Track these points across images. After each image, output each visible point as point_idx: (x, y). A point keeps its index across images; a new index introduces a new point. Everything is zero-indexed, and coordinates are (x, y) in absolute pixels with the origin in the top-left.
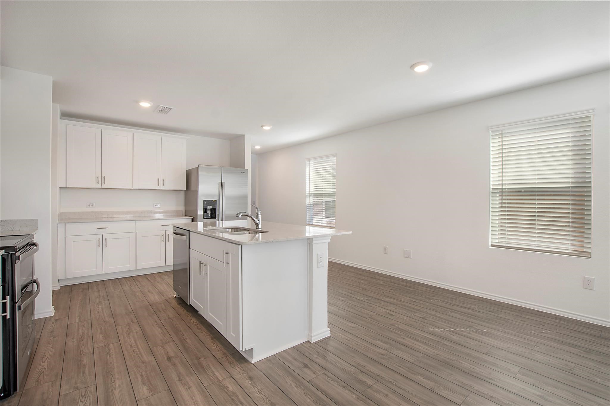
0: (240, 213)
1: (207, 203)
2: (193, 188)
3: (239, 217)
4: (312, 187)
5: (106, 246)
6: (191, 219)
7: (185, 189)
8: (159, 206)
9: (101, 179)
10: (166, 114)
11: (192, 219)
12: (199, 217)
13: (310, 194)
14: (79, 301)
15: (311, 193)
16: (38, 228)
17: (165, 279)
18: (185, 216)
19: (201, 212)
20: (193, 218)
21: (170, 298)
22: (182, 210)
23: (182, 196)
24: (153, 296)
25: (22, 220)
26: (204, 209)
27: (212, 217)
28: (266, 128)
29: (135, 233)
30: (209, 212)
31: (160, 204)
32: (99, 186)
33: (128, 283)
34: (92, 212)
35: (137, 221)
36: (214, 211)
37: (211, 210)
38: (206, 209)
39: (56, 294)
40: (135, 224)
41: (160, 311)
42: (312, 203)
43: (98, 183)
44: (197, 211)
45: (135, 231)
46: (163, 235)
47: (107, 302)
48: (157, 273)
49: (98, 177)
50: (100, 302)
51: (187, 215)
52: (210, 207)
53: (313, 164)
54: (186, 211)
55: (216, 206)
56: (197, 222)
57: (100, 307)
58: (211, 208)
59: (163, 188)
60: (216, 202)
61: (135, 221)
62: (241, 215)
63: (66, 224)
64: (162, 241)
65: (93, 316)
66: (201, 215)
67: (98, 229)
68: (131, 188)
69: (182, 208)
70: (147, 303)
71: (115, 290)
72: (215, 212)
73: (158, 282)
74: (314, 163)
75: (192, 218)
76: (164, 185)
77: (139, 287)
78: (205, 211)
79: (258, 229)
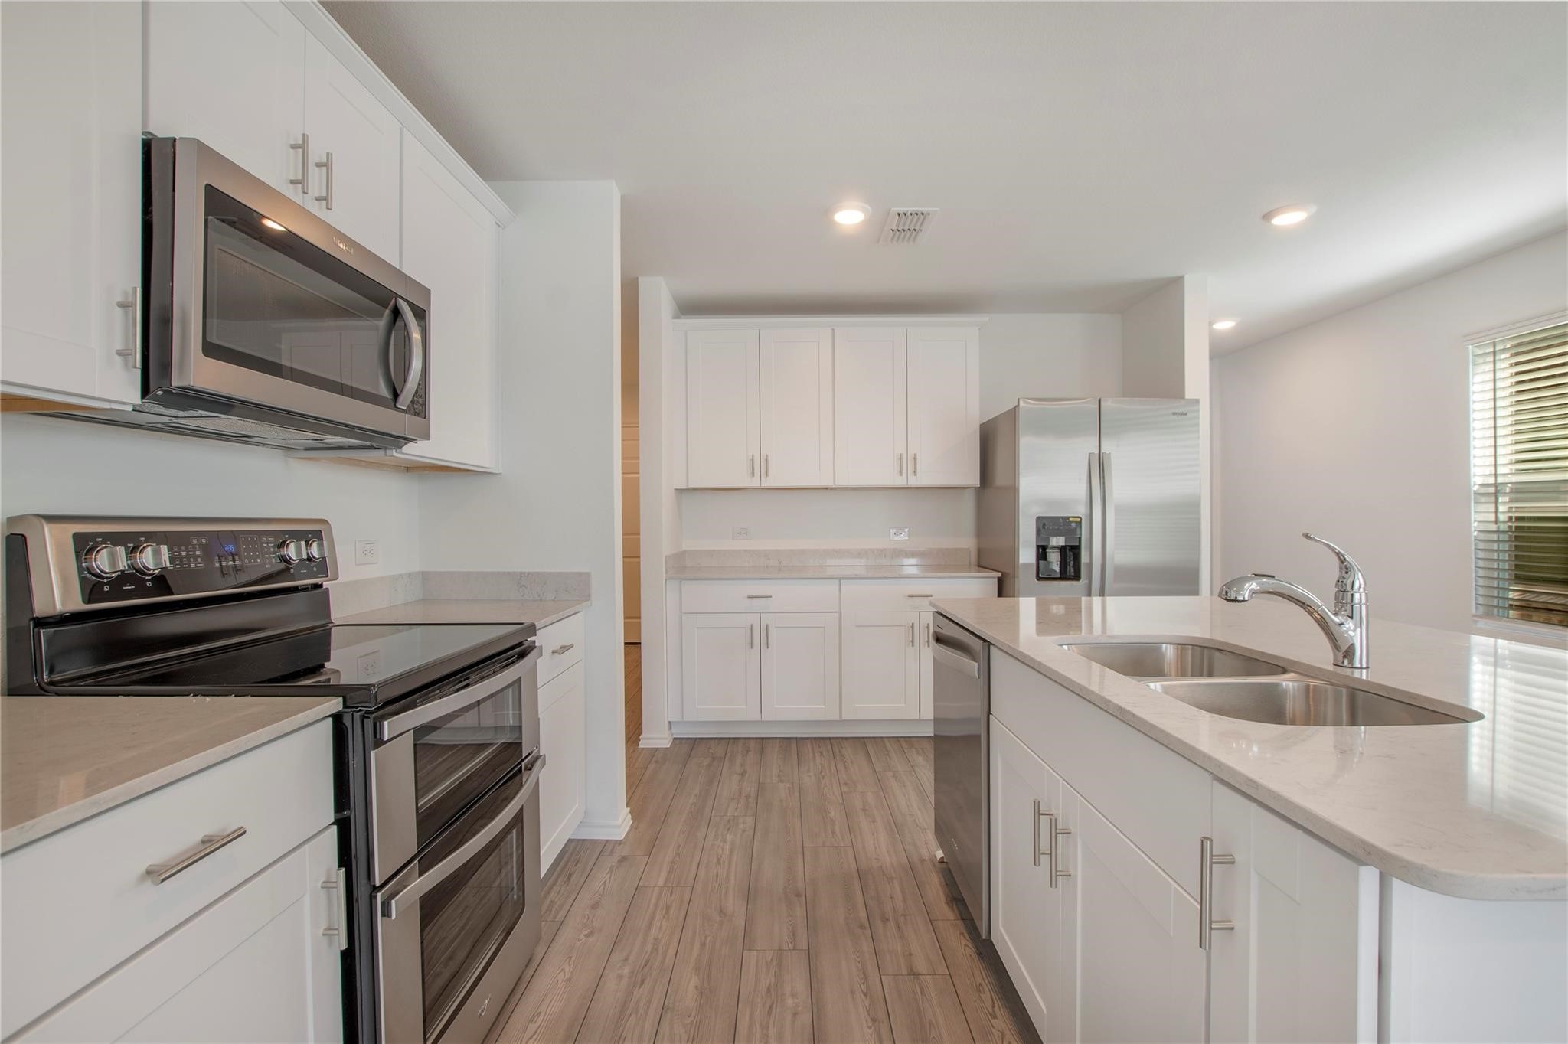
0: (1247, 579)
1: (1046, 525)
2: (1000, 478)
3: (1236, 600)
4: (1507, 453)
5: (768, 647)
6: (996, 579)
7: (978, 484)
8: (903, 536)
9: (760, 464)
10: (914, 241)
11: (1001, 583)
12: (1021, 573)
13: (1496, 485)
14: (691, 801)
15: (1500, 480)
16: (589, 596)
17: (917, 769)
18: (979, 566)
19: (1027, 555)
20: (1002, 575)
21: (922, 861)
22: (968, 549)
23: (968, 504)
24: (873, 834)
25: (560, 574)
26: (1038, 547)
27: (1064, 576)
28: (1288, 219)
29: (837, 615)
30: (1054, 558)
31: (907, 530)
32: (755, 483)
33: (818, 761)
34: (746, 551)
35: (842, 581)
36: (1071, 555)
37: (1063, 550)
38: (1044, 548)
39: (657, 762)
40: (837, 587)
41: (885, 920)
42: (1503, 527)
43: (753, 476)
44: (1014, 552)
45: (837, 610)
46: (912, 627)
47: (750, 820)
48: (897, 737)
49: (752, 459)
50: (734, 816)
51: (983, 564)
52: (1058, 541)
53: (1508, 355)
54: (980, 552)
55: (1080, 539)
56: (1014, 596)
57: (729, 837)
58: (1064, 544)
59: (913, 482)
60: (1080, 522)
61: (837, 581)
62: (1253, 592)
63: (683, 582)
64: (911, 644)
65: (702, 873)
66: (1027, 565)
67: (749, 597)
68: (830, 484)
69: (967, 542)
70: (852, 860)
71: (780, 781)
72: (1077, 557)
73: (894, 776)
74: (1512, 347)
75: (999, 575)
76: (915, 473)
77: (842, 781)
78: (1042, 553)
79: (1348, 672)
